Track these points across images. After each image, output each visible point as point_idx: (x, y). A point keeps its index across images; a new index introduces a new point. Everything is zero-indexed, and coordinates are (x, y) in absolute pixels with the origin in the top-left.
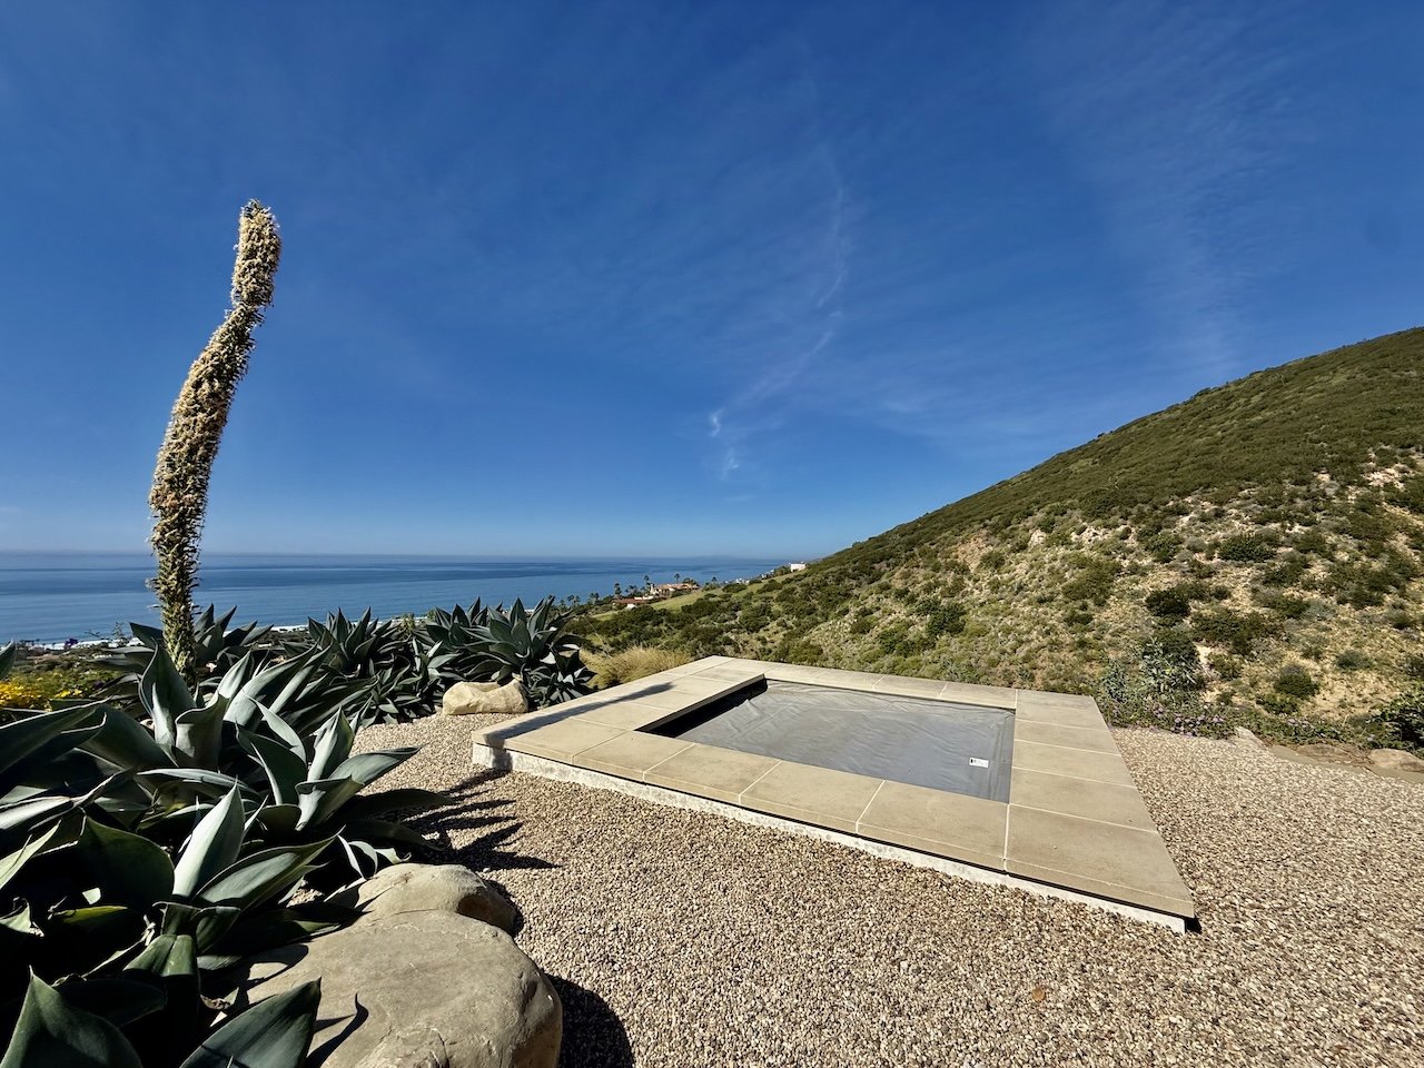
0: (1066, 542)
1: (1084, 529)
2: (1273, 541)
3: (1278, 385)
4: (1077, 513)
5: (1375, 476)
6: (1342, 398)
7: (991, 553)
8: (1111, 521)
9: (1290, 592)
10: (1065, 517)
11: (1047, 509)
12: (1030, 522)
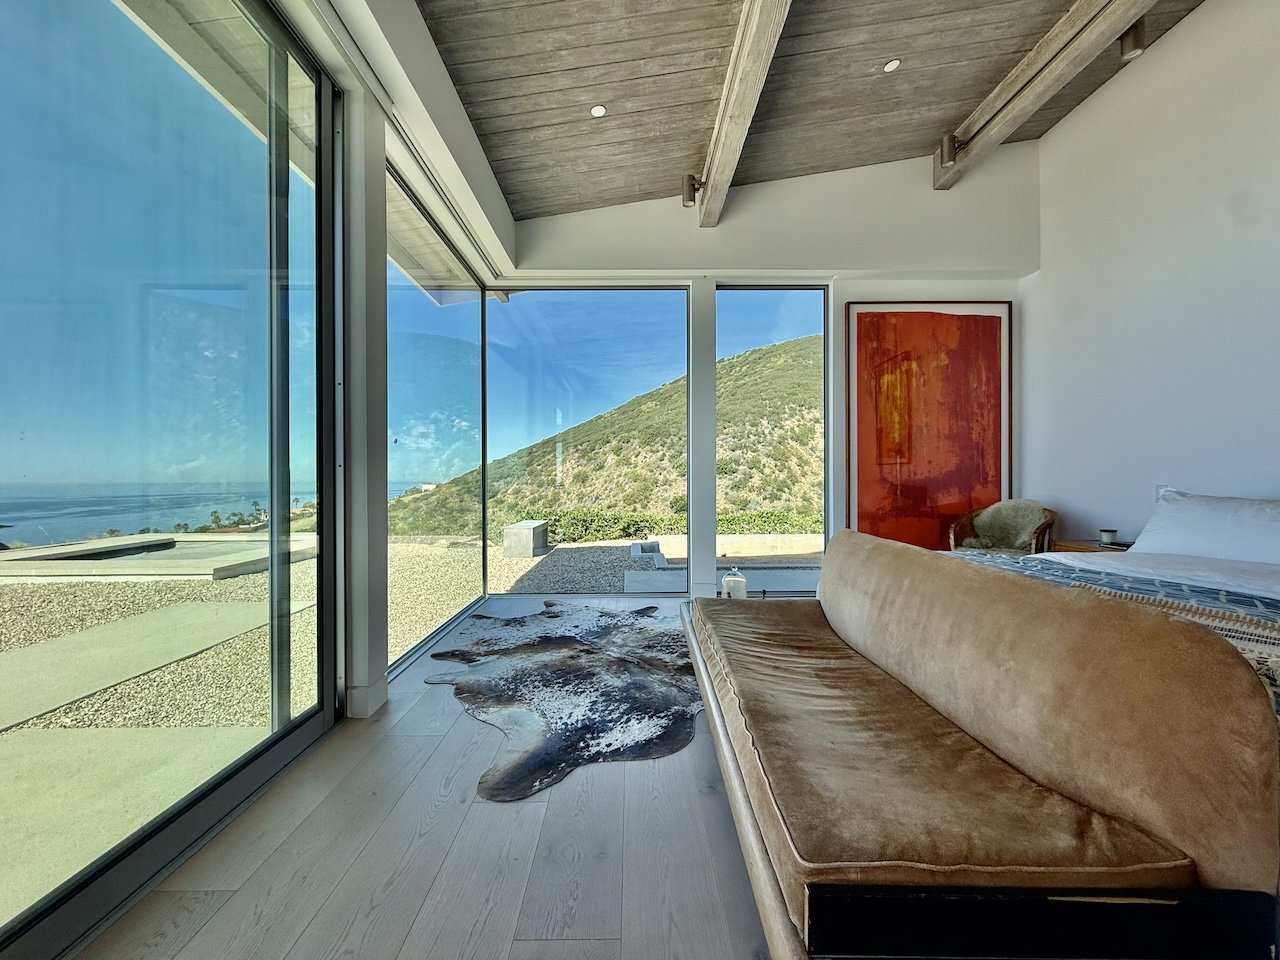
0: (628, 463)
1: (639, 453)
2: (737, 462)
3: (755, 362)
4: (637, 441)
5: (788, 422)
6: (780, 373)
7: (580, 472)
8: (654, 449)
9: (743, 494)
10: (629, 444)
11: (619, 438)
12: (607, 448)
